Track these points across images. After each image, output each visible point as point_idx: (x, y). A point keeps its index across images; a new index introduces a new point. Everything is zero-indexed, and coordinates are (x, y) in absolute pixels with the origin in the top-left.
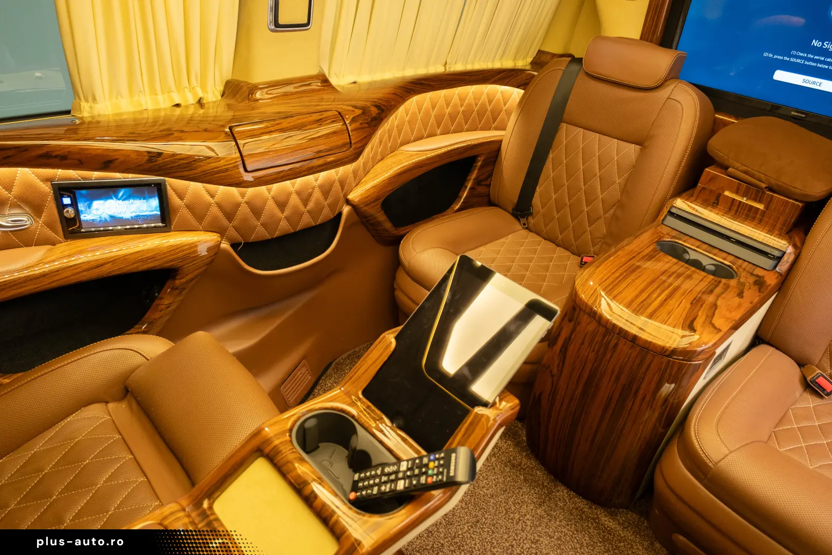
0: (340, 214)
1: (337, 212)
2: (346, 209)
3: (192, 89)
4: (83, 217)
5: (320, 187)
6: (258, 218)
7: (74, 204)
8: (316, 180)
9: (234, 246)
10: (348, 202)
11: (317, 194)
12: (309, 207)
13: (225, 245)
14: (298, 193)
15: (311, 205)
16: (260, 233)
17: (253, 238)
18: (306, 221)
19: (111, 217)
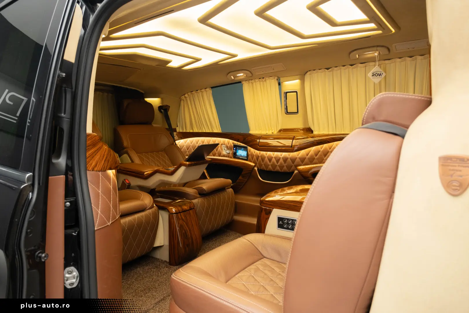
0: (293, 172)
1: (291, 171)
2: (296, 172)
3: (272, 130)
4: (237, 154)
5: (283, 158)
6: (263, 162)
7: (236, 150)
8: (281, 156)
9: (258, 170)
10: (297, 169)
11: (281, 160)
12: (278, 164)
13: (256, 168)
14: (275, 158)
15: (279, 163)
16: (263, 167)
17: (261, 168)
18: (278, 168)
19: (240, 155)
